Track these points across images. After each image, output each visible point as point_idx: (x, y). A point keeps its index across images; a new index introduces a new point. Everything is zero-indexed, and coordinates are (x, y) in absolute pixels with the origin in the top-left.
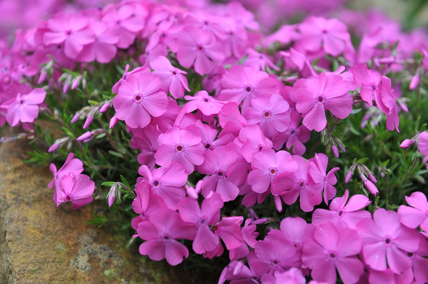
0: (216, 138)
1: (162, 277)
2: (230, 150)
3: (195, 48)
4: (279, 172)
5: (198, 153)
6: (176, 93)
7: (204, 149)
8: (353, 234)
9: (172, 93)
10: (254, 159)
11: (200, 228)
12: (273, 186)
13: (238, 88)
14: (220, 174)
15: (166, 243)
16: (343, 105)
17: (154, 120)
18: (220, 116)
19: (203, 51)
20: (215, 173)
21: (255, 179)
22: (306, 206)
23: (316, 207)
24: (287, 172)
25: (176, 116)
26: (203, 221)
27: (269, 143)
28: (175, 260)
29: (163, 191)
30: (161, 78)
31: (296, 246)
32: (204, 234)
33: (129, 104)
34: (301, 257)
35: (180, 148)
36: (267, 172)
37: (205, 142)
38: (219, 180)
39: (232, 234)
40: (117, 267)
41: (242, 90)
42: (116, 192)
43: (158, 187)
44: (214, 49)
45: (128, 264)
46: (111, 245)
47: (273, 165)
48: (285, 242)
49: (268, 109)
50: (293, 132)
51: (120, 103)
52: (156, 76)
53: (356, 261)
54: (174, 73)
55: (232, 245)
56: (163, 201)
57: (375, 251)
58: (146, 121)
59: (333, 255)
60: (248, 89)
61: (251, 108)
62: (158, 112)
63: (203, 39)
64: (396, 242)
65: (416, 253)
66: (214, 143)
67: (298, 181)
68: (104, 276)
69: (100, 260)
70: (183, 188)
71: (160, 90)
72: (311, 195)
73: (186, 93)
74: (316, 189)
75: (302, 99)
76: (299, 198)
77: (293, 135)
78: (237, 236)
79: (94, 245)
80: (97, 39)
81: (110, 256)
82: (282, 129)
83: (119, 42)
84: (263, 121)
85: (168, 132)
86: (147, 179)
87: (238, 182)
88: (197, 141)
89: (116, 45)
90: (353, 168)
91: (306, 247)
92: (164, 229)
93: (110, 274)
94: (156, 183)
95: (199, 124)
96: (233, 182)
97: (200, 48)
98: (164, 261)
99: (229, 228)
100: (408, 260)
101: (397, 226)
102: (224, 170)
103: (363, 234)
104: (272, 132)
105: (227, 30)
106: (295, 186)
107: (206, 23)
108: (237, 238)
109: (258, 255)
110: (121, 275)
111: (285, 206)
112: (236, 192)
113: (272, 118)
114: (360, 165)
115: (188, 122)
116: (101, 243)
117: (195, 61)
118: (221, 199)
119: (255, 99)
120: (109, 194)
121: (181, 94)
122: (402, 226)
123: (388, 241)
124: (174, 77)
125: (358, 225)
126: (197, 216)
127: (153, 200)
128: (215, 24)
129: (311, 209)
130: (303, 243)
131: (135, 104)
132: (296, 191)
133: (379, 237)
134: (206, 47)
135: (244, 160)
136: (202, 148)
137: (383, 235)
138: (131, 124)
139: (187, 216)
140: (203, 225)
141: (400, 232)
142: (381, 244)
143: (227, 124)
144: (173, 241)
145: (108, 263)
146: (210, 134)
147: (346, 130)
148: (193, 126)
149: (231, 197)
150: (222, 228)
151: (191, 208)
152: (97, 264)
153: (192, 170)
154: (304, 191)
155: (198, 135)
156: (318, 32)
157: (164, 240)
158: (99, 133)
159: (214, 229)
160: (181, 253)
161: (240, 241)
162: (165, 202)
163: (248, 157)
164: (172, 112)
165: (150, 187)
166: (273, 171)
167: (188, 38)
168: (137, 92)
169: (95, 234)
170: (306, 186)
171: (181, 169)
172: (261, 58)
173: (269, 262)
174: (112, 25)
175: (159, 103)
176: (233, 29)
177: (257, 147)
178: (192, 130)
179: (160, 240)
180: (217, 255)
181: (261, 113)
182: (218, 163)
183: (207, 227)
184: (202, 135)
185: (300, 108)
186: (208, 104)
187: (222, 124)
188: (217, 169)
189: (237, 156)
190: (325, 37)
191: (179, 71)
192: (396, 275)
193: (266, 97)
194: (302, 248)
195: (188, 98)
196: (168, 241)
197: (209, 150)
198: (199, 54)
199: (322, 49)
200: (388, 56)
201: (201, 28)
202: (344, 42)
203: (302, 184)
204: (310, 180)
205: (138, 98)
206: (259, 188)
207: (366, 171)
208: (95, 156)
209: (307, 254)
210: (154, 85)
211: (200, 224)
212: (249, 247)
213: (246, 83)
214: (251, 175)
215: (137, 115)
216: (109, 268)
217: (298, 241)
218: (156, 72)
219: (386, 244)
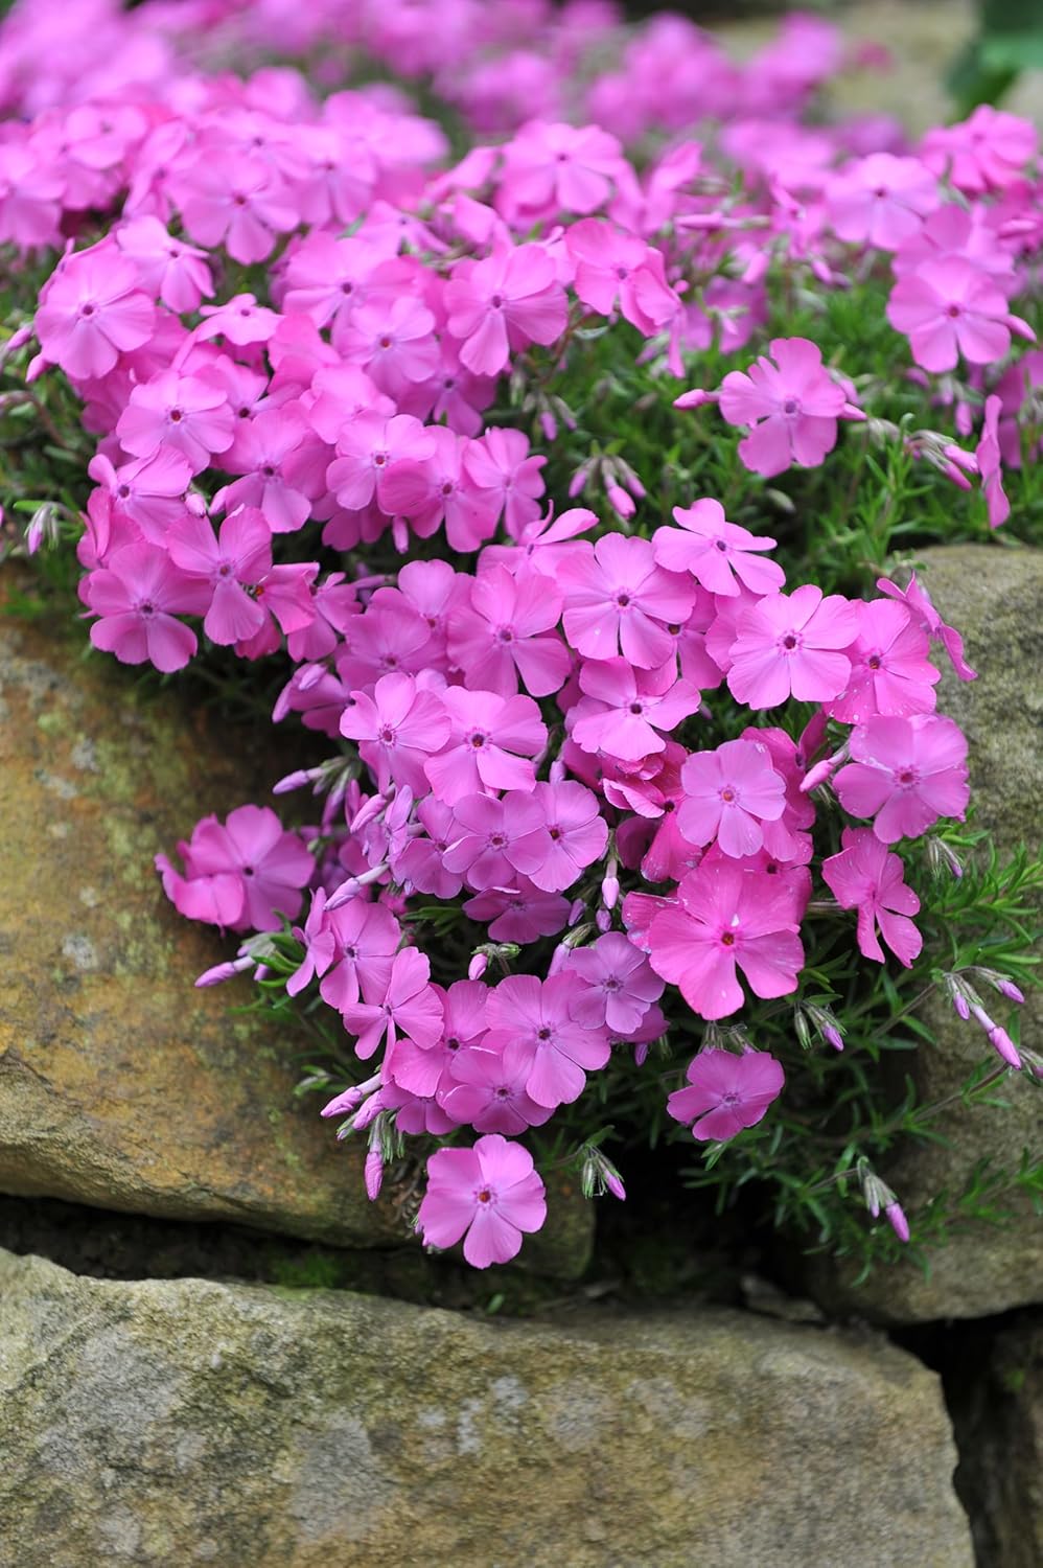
0: (265, 395)
1: (176, 737)
2: (289, 418)
3: (227, 201)
4: (393, 461)
5: (220, 426)
6: (179, 300)
7: (233, 418)
8: (546, 586)
9: (168, 299)
10: (342, 436)
11: (218, 587)
12: (381, 491)
13: (325, 286)
14: (269, 471)
15: (148, 623)
16: (547, 313)
17: (125, 360)
18: (272, 348)
19: (248, 207)
20: (258, 470)
21: (342, 479)
22: (462, 539)
23: (486, 543)
24: (409, 459)
25: (175, 351)
26: (225, 571)
27: (388, 405)
28: (170, 661)
29: (139, 507)
30: (140, 266)
31: (432, 623)
32: (229, 599)
33: (68, 326)
34: (445, 649)
35: (176, 415)
36: (367, 462)
37: (237, 403)
38: (268, 486)
39: (294, 601)
40: (67, 709)
41: (332, 290)
42: (47, 522)
43: (128, 498)
44: (272, 202)
45: (93, 702)
46: (56, 663)
47: (379, 446)
48: (409, 614)
49: (387, 329)
50: (449, 384)
51: (49, 326)
52: (128, 261)
53: (552, 643)
54: (174, 254)
55: (294, 622)
56: (138, 528)
57: (593, 621)
58: (106, 363)
59: (506, 636)
60: (347, 288)
61: (351, 330)
62: (131, 341)
63: (246, 179)
64: (641, 602)
65: (686, 624)
66: (257, 406)
67: (438, 482)
68: (38, 728)
69: (28, 694)
70: (182, 498)
71: (135, 292)
72: (471, 514)
73: (206, 301)
74: (487, 502)
75: (461, 306)
76: (443, 523)
77: (450, 390)
78: (306, 606)
79: (16, 662)
80: (12, 190)
81: (53, 686)
82: (421, 374)
83: (67, 193)
84: (376, 358)
85: (154, 382)
86: (108, 487)
87: (310, 488)
88: (217, 399)
89: (58, 201)
90: (591, 463)
91: (454, 625)
92: (142, 590)
93: (53, 725)
94: (124, 491)
95: (223, 363)
96: (299, 489)
97: (241, 200)
98: (148, 665)
99: (288, 589)
100: (669, 641)
101: (648, 568)
102: (275, 461)
103: (570, 587)
104: (397, 383)
105: (319, 157)
106: (433, 493)
107: (258, 142)
108: (305, 610)
109: (353, 649)
110: (78, 726)
111: (413, 537)
112: (304, 510)
113: (395, 350)
114: (610, 457)
115: (201, 359)
116: (31, 657)
117: (228, 231)
118: (265, 524)
119: (360, 307)
120: (31, 525)
121: (191, 301)
122: (659, 568)
123: (624, 600)
124: (172, 265)
125: (559, 569)
126: (210, 559)
127: (119, 529)
128: (283, 143)
129: (473, 547)
130: (448, 617)
131: (81, 326)
132: (436, 505)
133: (606, 593)
134: (253, 196)
135: (318, 440)
136: (229, 414)
137: (615, 586)
138: (74, 370)
139: (188, 559)
140: (226, 580)
141: (653, 582)
142: (607, 605)
143: (283, 362)
144: (162, 616)
145: (47, 702)
146: (249, 386)
147: (598, 386)
148: (209, 368)
149: (293, 522)
150: (274, 590)
151: (197, 541)
152: (21, 703)
153: (204, 463)
154: (454, 505)
155: (219, 388)
156: (546, 159)
157: (143, 615)
158: (15, 403)
159: (257, 593)
160: (183, 644)
161: (312, 615)
162: (143, 529)
163: (327, 431)
164: (166, 342)
165: (112, 500)
166: (380, 460)
167: (211, 177)
168: (85, 298)
169: (18, 638)
170: (459, 494)
171: (179, 461)
172: (404, 223)
173: (378, 662)
174: (50, 157)
175: (134, 320)
176: (335, 155)
177: (351, 410)
178: (207, 377)
179: (134, 614)
180: (265, 650)
181: (371, 339)
182: (263, 449)
183: (235, 583)
184: (230, 389)
185: (456, 326)
186: (250, 320)
187: (275, 362)
188: (261, 460)
189: (305, 432)
190: (563, 170)
191: (185, 250)
192: (636, 670)
193: (385, 305)
194: (446, 627)
195: (207, 310)
196: (151, 616)
197: (246, 420)
198: (237, 213)
199: (553, 199)
200: (708, 212)
201: (244, 153)
202: (611, 180)
203: (447, 489)
204: (468, 480)
205: (88, 310)
206: (352, 498)
207: (620, 471)
208: (21, 467)
209: (458, 639)
210: (122, 281)
211: (218, 576)
212: (335, 631)
213: (342, 274)
214: (333, 469)
215: (87, 347)
216: (50, 711)
217: (435, 611)
218: (128, 253)
219: (619, 607)
